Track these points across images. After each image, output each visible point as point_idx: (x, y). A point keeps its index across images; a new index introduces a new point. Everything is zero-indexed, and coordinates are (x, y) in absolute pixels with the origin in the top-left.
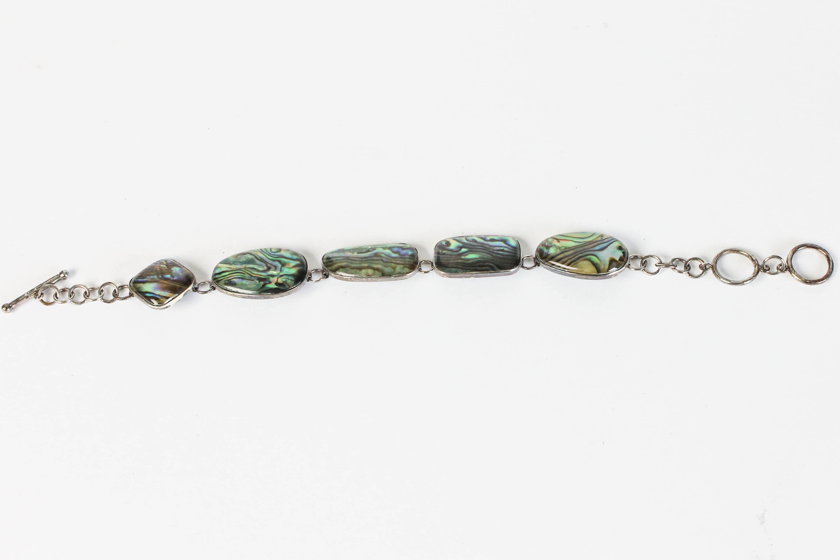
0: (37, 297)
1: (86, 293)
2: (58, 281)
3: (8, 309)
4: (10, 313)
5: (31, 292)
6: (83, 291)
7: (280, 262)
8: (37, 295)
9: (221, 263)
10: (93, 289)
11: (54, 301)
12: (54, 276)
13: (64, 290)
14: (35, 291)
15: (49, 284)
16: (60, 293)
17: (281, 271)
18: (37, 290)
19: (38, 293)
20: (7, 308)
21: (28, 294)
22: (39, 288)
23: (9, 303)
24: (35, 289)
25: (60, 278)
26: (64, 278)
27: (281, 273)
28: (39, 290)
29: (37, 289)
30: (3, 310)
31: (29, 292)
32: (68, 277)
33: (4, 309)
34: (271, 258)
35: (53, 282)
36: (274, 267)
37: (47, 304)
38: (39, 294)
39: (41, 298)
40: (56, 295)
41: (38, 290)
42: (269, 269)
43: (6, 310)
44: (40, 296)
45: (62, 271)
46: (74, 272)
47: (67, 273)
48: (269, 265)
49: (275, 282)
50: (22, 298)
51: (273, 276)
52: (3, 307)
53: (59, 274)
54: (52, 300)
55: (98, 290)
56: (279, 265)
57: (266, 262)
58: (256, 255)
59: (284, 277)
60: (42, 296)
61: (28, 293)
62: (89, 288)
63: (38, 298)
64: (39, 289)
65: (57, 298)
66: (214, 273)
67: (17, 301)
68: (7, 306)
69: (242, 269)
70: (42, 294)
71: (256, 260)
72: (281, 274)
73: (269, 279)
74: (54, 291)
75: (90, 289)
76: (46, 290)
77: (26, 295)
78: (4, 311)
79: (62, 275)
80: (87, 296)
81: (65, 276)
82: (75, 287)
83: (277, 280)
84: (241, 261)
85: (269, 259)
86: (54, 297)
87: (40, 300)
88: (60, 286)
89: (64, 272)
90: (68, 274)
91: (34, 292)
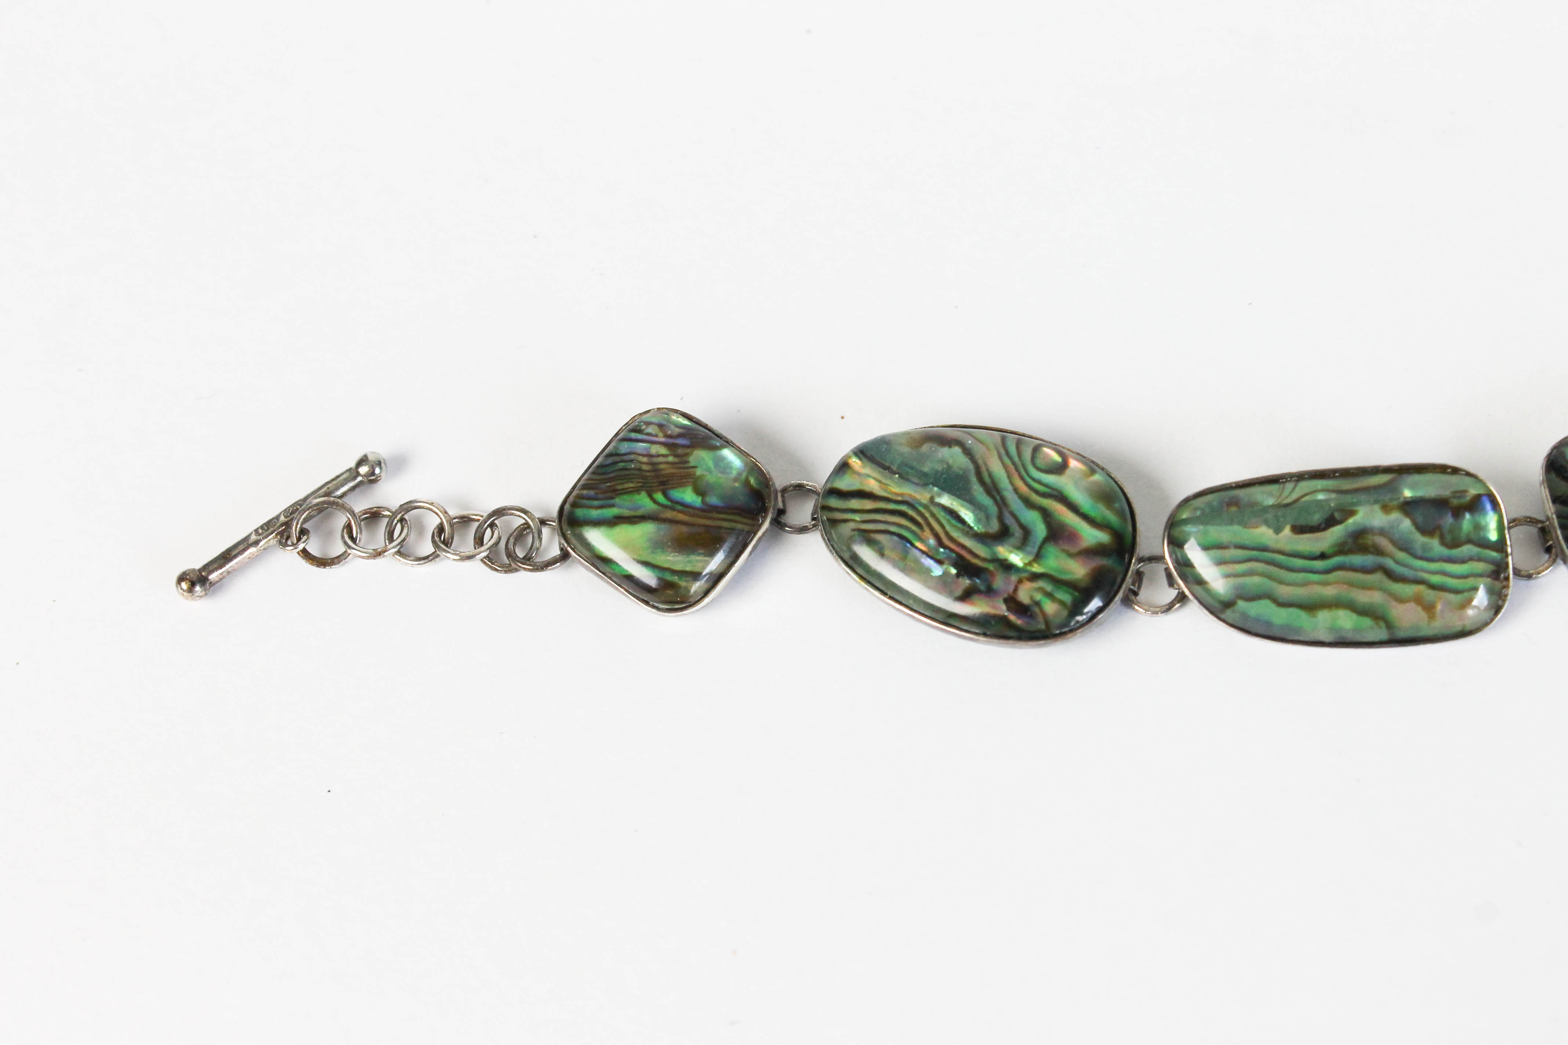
0: (289, 543)
1: (441, 529)
2: (353, 489)
3: (198, 588)
4: (202, 599)
5: (268, 529)
6: (432, 522)
7: (1046, 514)
8: (288, 537)
9: (862, 452)
10: (465, 520)
11: (346, 552)
12: (338, 473)
13: (374, 516)
14: (282, 525)
15: (323, 496)
16: (362, 523)
17: (1038, 557)
18: (286, 520)
19: (291, 528)
20: (193, 584)
21: (260, 535)
22: (291, 514)
23: (198, 566)
24: (282, 519)
25: (359, 479)
26: (372, 480)
27: (1035, 565)
28: (292, 520)
29: (285, 517)
30: (182, 591)
31: (262, 527)
32: (383, 474)
33: (184, 585)
34: (1024, 489)
35: (339, 492)
36: (1021, 531)
37: (323, 562)
38: (295, 530)
39: (301, 546)
40: (348, 527)
41: (288, 519)
42: (1002, 535)
43: (191, 590)
44: (299, 539)
45: (366, 456)
46: (401, 463)
47: (379, 464)
48: (1009, 520)
49: (1006, 596)
50: (241, 547)
51: (1008, 567)
52: (181, 579)
53: (353, 465)
54: (338, 548)
55: (476, 524)
56: (1040, 530)
57: (1003, 499)
58: (980, 462)
59: (1041, 584)
60: (305, 537)
61: (260, 531)
62: (452, 513)
63: (293, 545)
64: (292, 516)
65: (354, 540)
66: (829, 486)
67: (226, 557)
68: (194, 577)
69: (917, 505)
70: (303, 532)
71: (974, 479)
72: (1036, 569)
73: (992, 574)
74: (341, 519)
75: (454, 518)
76: (315, 519)
77: (254, 537)
78: (185, 593)
79: (363, 470)
80: (444, 542)
81: (373, 473)
82: (409, 507)
83: (1016, 590)
84: (926, 469)
85: (1016, 490)
86: (343, 537)
87: (298, 550)
88: (361, 504)
89: (371, 458)
90: (383, 465)
91: (279, 528)
